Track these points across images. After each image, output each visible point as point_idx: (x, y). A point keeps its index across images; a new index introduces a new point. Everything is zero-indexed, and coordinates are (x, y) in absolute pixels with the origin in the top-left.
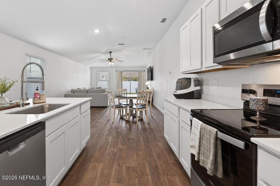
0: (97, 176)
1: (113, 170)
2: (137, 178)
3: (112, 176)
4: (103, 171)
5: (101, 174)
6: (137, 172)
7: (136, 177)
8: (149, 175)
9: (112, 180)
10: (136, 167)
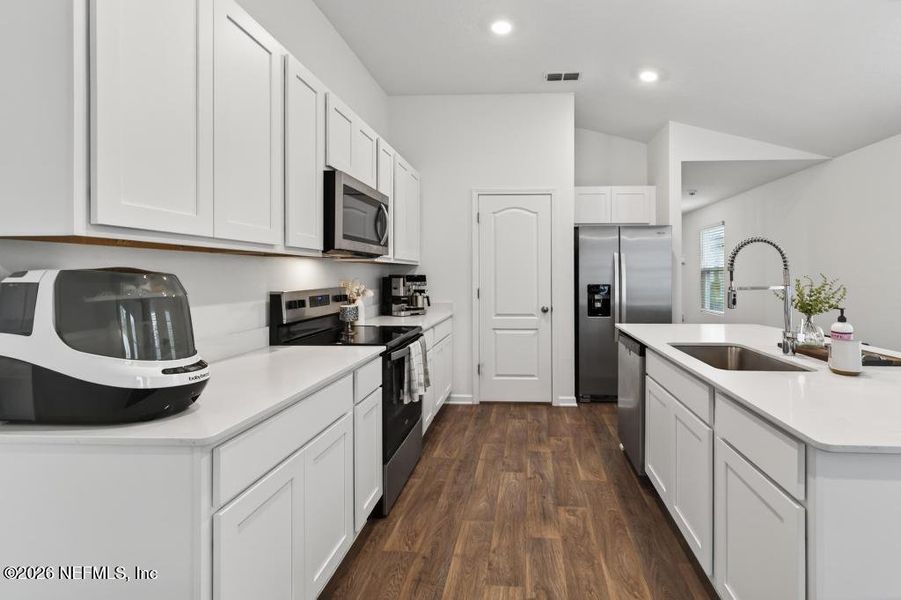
0: (605, 557)
1: (562, 574)
2: (492, 548)
3: (561, 556)
4: (594, 570)
5: (596, 562)
6: (490, 564)
7: (494, 552)
8: (457, 555)
9: (559, 546)
10: (487, 583)
